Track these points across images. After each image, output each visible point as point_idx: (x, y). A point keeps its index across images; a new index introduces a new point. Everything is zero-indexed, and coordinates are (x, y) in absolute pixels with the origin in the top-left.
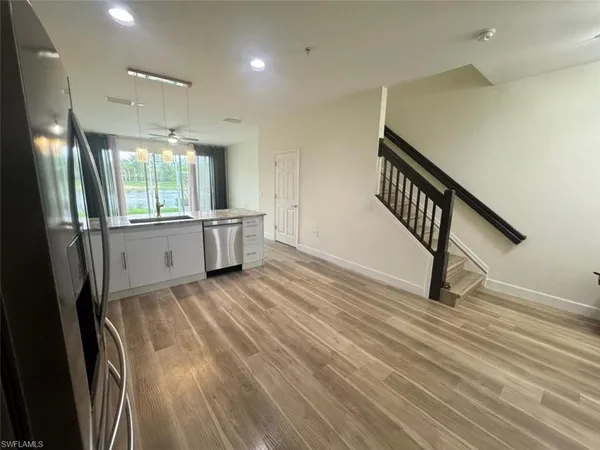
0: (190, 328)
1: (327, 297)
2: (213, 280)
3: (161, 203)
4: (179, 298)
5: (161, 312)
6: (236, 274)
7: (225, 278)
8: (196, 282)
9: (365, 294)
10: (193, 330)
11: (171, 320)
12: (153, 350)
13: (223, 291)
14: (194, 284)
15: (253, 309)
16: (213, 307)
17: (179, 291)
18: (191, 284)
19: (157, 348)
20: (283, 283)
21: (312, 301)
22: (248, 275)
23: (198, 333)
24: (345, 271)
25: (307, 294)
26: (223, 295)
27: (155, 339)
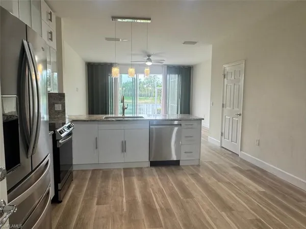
0: (123, 197)
1: (248, 201)
2: (154, 169)
3: (126, 106)
4: (125, 176)
5: (111, 183)
6: (173, 168)
7: (164, 169)
8: (141, 168)
9: (297, 210)
10: (124, 199)
11: (114, 189)
12: (95, 204)
13: (157, 177)
14: (140, 169)
15: (173, 196)
16: (145, 187)
17: (128, 172)
18: (137, 168)
19: (98, 204)
20: (209, 182)
21: (231, 202)
22: (183, 170)
23: (126, 202)
24: (282, 182)
25: (229, 195)
26: (156, 180)
27: (100, 197)
